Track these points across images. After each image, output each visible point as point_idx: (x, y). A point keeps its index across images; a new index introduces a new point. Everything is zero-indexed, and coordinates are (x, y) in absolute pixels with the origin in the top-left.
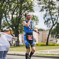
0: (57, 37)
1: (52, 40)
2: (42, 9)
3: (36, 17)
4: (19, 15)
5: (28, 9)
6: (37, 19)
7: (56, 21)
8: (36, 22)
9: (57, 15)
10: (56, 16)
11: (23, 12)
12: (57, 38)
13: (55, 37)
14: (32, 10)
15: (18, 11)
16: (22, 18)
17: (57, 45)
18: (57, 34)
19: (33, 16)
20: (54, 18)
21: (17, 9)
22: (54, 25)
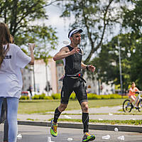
0: (102, 78)
1: (89, 87)
2: (66, 11)
3: (51, 29)
4: (11, 26)
5: (33, 12)
6: (53, 35)
7: (100, 40)
8: (52, 43)
9: (103, 25)
10: (100, 28)
11: (20, 18)
12: (103, 81)
13: (98, 79)
14: (41, 14)
15: (7, 17)
16: (17, 33)
17: (103, 98)
18: (102, 71)
19: (45, 28)
20: (94, 34)
21: (6, 11)
22: (94, 50)
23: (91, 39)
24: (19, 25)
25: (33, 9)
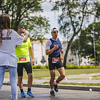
0: (82, 53)
1: (73, 60)
2: (56, 6)
4: (17, 17)
5: (32, 7)
6: (47, 23)
7: (80, 26)
8: (46, 29)
10: (80, 18)
11: (23, 11)
12: (82, 56)
13: (78, 54)
14: (38, 8)
15: (14, 10)
16: (21, 22)
17: (82, 68)
18: (81, 49)
19: (41, 18)
20: (75, 23)
21: (13, 6)
22: (75, 34)
23: (73, 26)
24: (22, 16)
25: (32, 5)
